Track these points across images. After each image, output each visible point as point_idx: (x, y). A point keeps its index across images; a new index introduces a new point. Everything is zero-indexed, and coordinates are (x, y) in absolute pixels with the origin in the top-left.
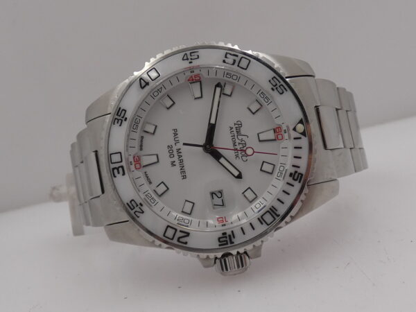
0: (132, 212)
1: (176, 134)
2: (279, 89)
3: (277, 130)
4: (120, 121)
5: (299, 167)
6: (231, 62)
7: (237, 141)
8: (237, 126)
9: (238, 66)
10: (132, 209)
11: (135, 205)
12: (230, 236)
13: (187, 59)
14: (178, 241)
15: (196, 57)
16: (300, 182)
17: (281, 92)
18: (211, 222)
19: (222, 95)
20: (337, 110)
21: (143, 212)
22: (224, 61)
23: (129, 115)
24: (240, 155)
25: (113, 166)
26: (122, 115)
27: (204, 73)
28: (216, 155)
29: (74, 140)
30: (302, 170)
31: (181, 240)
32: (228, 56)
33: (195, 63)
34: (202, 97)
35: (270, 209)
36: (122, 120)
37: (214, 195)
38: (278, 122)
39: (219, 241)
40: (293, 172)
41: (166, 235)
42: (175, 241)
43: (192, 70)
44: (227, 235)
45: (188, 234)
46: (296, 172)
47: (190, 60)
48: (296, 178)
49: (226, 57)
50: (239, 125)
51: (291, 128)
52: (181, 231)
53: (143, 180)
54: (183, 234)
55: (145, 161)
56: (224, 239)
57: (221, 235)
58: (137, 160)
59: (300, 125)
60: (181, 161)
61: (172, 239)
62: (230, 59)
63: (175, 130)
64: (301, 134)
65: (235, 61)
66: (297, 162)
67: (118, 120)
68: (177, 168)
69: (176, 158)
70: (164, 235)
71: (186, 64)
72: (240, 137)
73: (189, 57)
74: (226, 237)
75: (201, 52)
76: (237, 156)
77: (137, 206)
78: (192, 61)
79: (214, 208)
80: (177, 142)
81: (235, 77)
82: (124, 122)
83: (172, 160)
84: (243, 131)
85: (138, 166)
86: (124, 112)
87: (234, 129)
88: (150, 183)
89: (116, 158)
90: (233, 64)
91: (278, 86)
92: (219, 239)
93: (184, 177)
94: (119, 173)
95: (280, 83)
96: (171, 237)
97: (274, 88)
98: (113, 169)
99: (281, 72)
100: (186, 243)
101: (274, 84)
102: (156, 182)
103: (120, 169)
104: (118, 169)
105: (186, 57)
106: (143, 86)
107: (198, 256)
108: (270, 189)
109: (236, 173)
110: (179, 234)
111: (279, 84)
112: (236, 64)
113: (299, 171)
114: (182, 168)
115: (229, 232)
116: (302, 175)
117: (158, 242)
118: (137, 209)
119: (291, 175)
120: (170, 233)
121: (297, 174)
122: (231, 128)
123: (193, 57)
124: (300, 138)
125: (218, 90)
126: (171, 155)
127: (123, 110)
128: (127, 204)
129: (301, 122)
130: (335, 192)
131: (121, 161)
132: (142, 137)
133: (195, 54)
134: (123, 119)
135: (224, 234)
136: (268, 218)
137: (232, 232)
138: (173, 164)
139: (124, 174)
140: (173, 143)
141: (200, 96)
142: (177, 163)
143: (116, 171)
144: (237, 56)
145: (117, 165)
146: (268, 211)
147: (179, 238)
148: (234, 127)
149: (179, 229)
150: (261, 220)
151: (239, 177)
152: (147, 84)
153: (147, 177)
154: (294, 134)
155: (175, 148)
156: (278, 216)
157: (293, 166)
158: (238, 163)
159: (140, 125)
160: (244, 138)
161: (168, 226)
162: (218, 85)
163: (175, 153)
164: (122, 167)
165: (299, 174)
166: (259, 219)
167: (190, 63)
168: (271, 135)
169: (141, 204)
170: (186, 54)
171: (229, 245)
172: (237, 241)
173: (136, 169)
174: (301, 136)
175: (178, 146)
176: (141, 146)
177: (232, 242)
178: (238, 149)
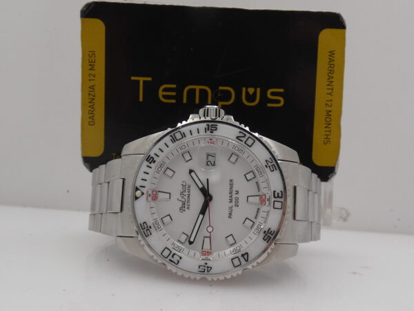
0: (274, 163)
1: (230, 214)
2: (146, 226)
3: (155, 198)
4: (269, 232)
5: (148, 166)
6: (175, 256)
7: (186, 197)
8: (184, 209)
9: (171, 252)
10: (274, 165)
11: (271, 167)
12: (208, 130)
14: (245, 135)
15: (201, 267)
16: (150, 156)
17: (145, 224)
18: (220, 144)
19: (189, 235)
21: (266, 161)
22: (181, 258)
23: (262, 235)
24: (187, 187)
25: (282, 200)
26: (267, 236)
27: (198, 254)
28: (204, 191)
30: (146, 163)
31: (243, 135)
32: (176, 262)
33: (202, 263)
34: (204, 238)
35: (175, 142)
37: (213, 164)
38: (153, 204)
39: (216, 128)
40: (152, 163)
41: (253, 141)
42: (248, 135)
45: (238, 138)
46: (150, 163)
47: (206, 266)
48: (152, 159)
49: (178, 261)
50: (182, 209)
51: (145, 196)
52: (242, 141)
53: (262, 185)
54: (240, 138)
55: (257, 199)
57: (214, 132)
58: (262, 201)
59: (138, 196)
60: (231, 193)
62: (176, 259)
63: (230, 217)
65: (173, 256)
66: (148, 170)
68: (235, 189)
69: (234, 196)
71: (210, 263)
72: (183, 200)
73: (206, 269)
74: (211, 130)
75: (196, 270)
76: (189, 187)
77: (269, 166)
78: (204, 265)
79: (215, 154)
82: (267, 231)
83: (237, 196)
84: (180, 204)
85: (264, 197)
87: (186, 207)
88: (257, 183)
89: (278, 205)
92: (216, 130)
93: (231, 181)
94: (278, 193)
95: (143, 231)
96: (250, 139)
97: (149, 228)
98: (281, 197)
99: (143, 241)
100: (240, 132)
101: (148, 231)
102: (253, 183)
103: (276, 196)
104: (278, 197)
106: (246, 255)
108: (171, 157)
109: (193, 174)
110: (244, 139)
111: (145, 230)
112: (172, 254)
113: (148, 163)
114: (231, 188)
115: (208, 132)
116: (147, 160)
118: (270, 164)
119: (154, 162)
120: (250, 142)
121: (150, 161)
122: (188, 208)
123: (203, 267)
124: (141, 186)
125: (192, 240)
126: (237, 199)
127: (265, 240)
128: (276, 170)
129: (137, 198)
131: (274, 201)
132: (256, 218)
133: (200, 270)
134: (266, 233)
135: (212, 132)
136: (178, 136)
137: (206, 132)
138: (237, 192)
139: (274, 192)
140: (234, 208)
142: (234, 193)
143: (280, 195)
145: (278, 199)
146: (177, 140)
147: (244, 137)
148: (186, 209)
149: (243, 143)
150: (184, 135)
151: (191, 171)
152: (243, 255)
153: (258, 187)
154: (144, 190)
155: (233, 204)
156: (171, 136)
157: (151, 168)
158: (190, 182)
159: (255, 227)
160: (180, 198)
161: (250, 146)
162: (191, 243)
163: (234, 200)
164: (275, 197)
166: (185, 137)
167: (206, 264)
168: (161, 196)
169: (266, 166)
170: (208, 272)
171: (210, 124)
172: (204, 125)
173: (265, 195)
174: (139, 188)
175: (230, 205)
176: (258, 212)
177: (208, 125)
178: (187, 191)
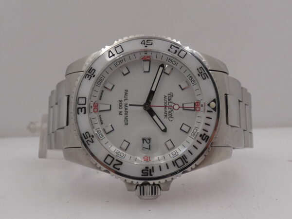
0: (85, 141)
1: (126, 93)
2: (203, 75)
3: (197, 104)
4: (90, 77)
5: (207, 131)
7: (168, 106)
8: (169, 96)
9: (178, 55)
10: (86, 139)
11: (88, 136)
12: (150, 170)
13: (144, 44)
14: (114, 166)
15: (151, 44)
16: (206, 142)
17: (204, 78)
18: (139, 158)
19: (163, 73)
20: (239, 101)
21: (93, 142)
22: (169, 50)
23: (97, 74)
24: (168, 116)
25: (78, 106)
26: (92, 73)
27: (154, 56)
28: (152, 113)
29: (54, 88)
30: (209, 134)
31: (116, 166)
32: (172, 47)
33: (149, 47)
34: (149, 72)
35: (182, 156)
36: (91, 76)
37: (144, 141)
38: (199, 98)
39: (142, 172)
40: (203, 134)
41: (106, 161)
42: (111, 166)
43: (146, 52)
44: (149, 169)
45: (121, 163)
46: (205, 134)
47: (146, 45)
48: (204, 138)
49: (171, 47)
50: (171, 96)
51: (207, 104)
52: (117, 160)
53: (97, 120)
54: (118, 163)
55: (101, 107)
56: (146, 171)
57: (144, 169)
58: (96, 106)
59: (213, 103)
60: (126, 113)
61: (110, 165)
62: (173, 50)
63: (126, 91)
64: (213, 109)
65: (176, 51)
66: (207, 128)
67: (89, 76)
68: (123, 117)
69: (123, 110)
70: (104, 161)
71: (143, 47)
72: (170, 104)
73: (146, 43)
74: (148, 171)
75: (154, 41)
76: (166, 116)
77: (90, 137)
78: (148, 46)
79: (143, 150)
80: (126, 99)
81: (174, 63)
82: (92, 78)
83: (121, 110)
85: (96, 110)
86: (94, 71)
87: (167, 98)
88: (102, 123)
89: (82, 101)
90: (175, 53)
91: (202, 74)
92: (143, 170)
93: (126, 124)
94: (81, 111)
95: (205, 72)
96: (109, 163)
97: (200, 74)
98: (78, 108)
99: (207, 65)
100: (119, 169)
101: (201, 72)
103: (83, 109)
104: (81, 109)
105: (143, 43)
106: (110, 56)
107: (126, 180)
108: (185, 143)
109: (163, 128)
110: (115, 162)
111: (203, 72)
112: (177, 53)
113: (207, 134)
114: (126, 117)
115: (150, 168)
116: (208, 137)
117: (99, 165)
118: (89, 139)
119: (201, 135)
120: (109, 160)
121: (205, 136)
122: (165, 97)
123: (148, 43)
124: (212, 112)
125: (161, 69)
126: (120, 107)
127: (94, 69)
128: (83, 134)
129: (214, 101)
130: (229, 155)
131: (85, 104)
132: (103, 91)
133: (151, 41)
134: (93, 76)
135: (147, 168)
136: (180, 163)
137: (153, 167)
138: (120, 113)
139: (85, 113)
140: (123, 99)
141: (148, 70)
142: (123, 113)
143: (80, 110)
144: (178, 48)
145: (81, 106)
146: (180, 158)
147: (115, 165)
148: (167, 96)
149: (116, 158)
151: (165, 131)
152: (114, 55)
153: (101, 119)
154: (208, 108)
155: (124, 103)
156: (187, 162)
157: (204, 130)
158: (166, 121)
159: (103, 83)
160: (173, 105)
161: (109, 155)
162: (162, 66)
163: (123, 106)
164: (85, 108)
165: (207, 136)
166: (173, 162)
167: (146, 46)
169: (93, 136)
170: (144, 40)
171: (149, 176)
172: (155, 175)
173: (94, 112)
174: (212, 110)
175: (127, 102)
176: (101, 97)
177: (151, 175)
178: (168, 112)
